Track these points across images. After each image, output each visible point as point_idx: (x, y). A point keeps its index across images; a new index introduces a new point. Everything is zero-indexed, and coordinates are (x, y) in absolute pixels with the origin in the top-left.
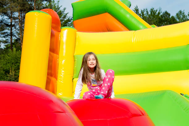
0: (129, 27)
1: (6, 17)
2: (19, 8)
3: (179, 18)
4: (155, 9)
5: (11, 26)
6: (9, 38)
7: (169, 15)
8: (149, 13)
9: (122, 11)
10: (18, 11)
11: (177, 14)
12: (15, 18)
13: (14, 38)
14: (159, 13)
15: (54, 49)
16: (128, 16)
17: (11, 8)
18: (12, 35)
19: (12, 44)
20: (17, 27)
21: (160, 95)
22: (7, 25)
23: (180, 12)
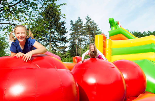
0: (129, 38)
1: (85, 37)
2: (89, 33)
3: (144, 34)
4: (135, 31)
5: (87, 39)
6: (86, 43)
7: (140, 33)
8: (133, 33)
9: (126, 33)
10: (89, 34)
11: (144, 33)
12: (88, 37)
13: (88, 43)
14: (137, 33)
15: (104, 46)
16: (128, 34)
17: (87, 34)
18: (87, 42)
19: (87, 45)
20: (89, 39)
21: (143, 61)
22: (86, 39)
23: (145, 32)
